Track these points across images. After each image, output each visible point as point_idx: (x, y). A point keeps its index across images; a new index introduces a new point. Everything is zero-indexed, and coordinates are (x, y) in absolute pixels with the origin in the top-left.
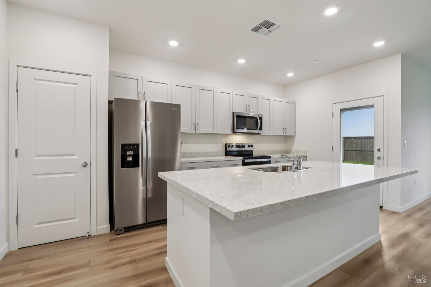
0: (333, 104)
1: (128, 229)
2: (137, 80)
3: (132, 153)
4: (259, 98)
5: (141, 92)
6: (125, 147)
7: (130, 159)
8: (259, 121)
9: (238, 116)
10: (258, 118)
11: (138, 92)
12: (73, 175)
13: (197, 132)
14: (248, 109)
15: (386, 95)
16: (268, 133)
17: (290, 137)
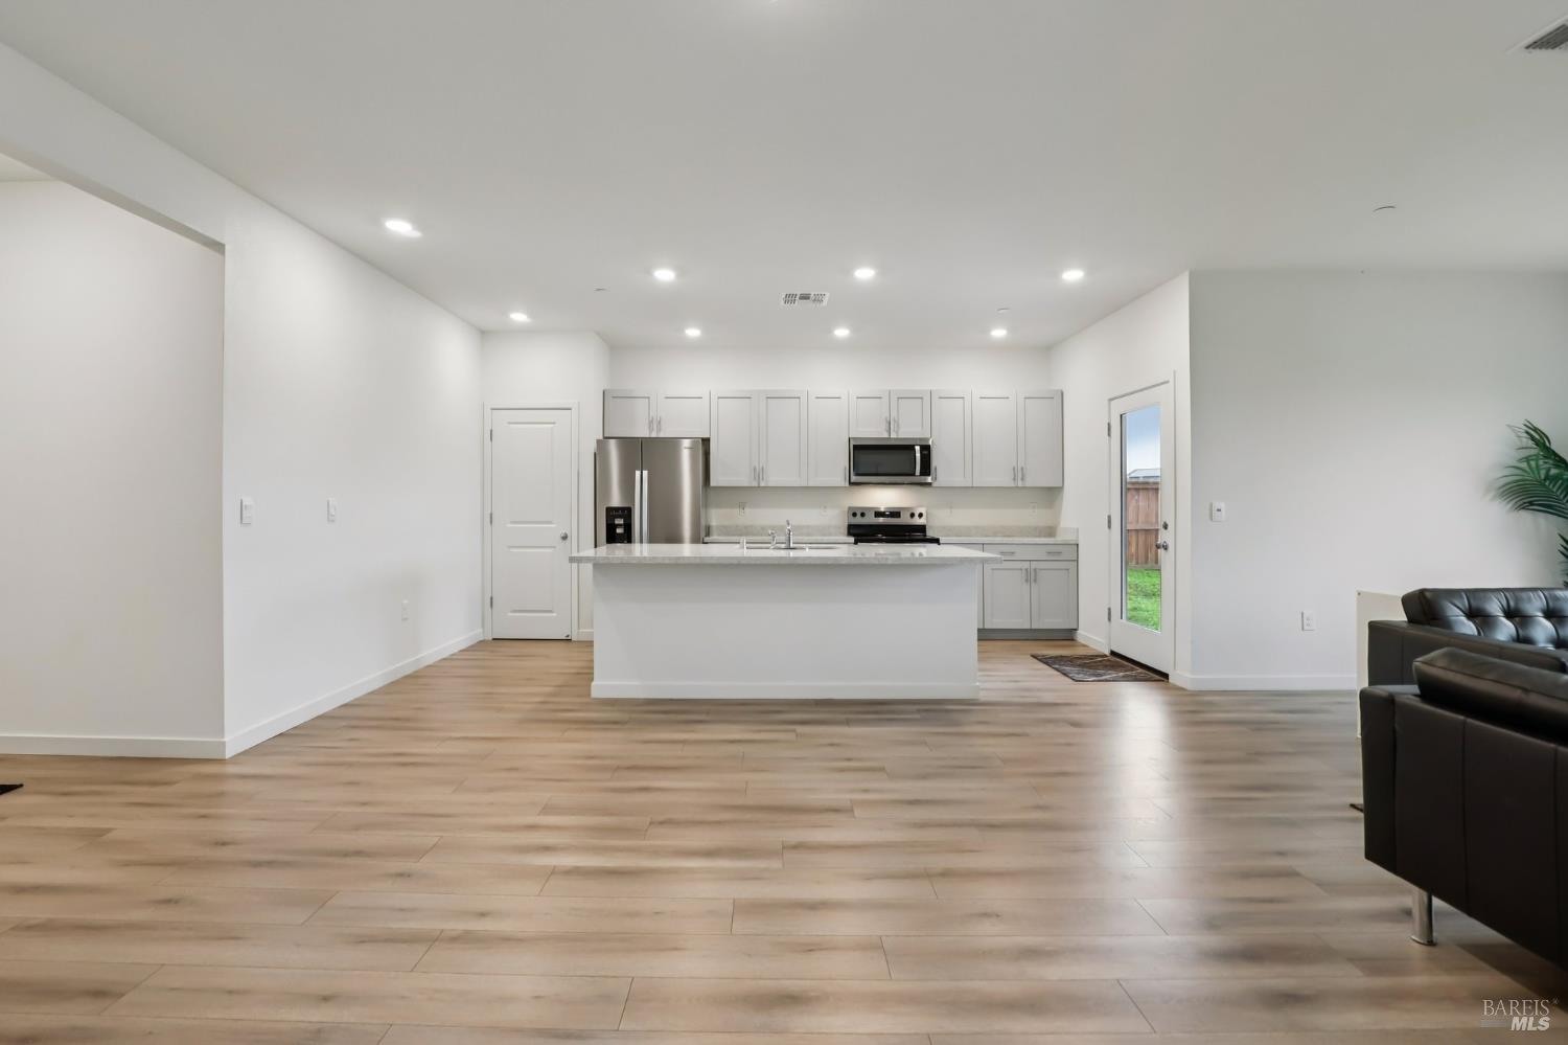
0: (1112, 399)
2: (647, 400)
3: (621, 521)
4: (927, 399)
5: (655, 418)
6: (611, 513)
7: (619, 531)
8: (918, 455)
9: (857, 448)
10: (917, 448)
11: (650, 419)
12: (550, 550)
13: (762, 484)
14: (892, 426)
15: (1171, 383)
16: (959, 481)
17: (1050, 489)
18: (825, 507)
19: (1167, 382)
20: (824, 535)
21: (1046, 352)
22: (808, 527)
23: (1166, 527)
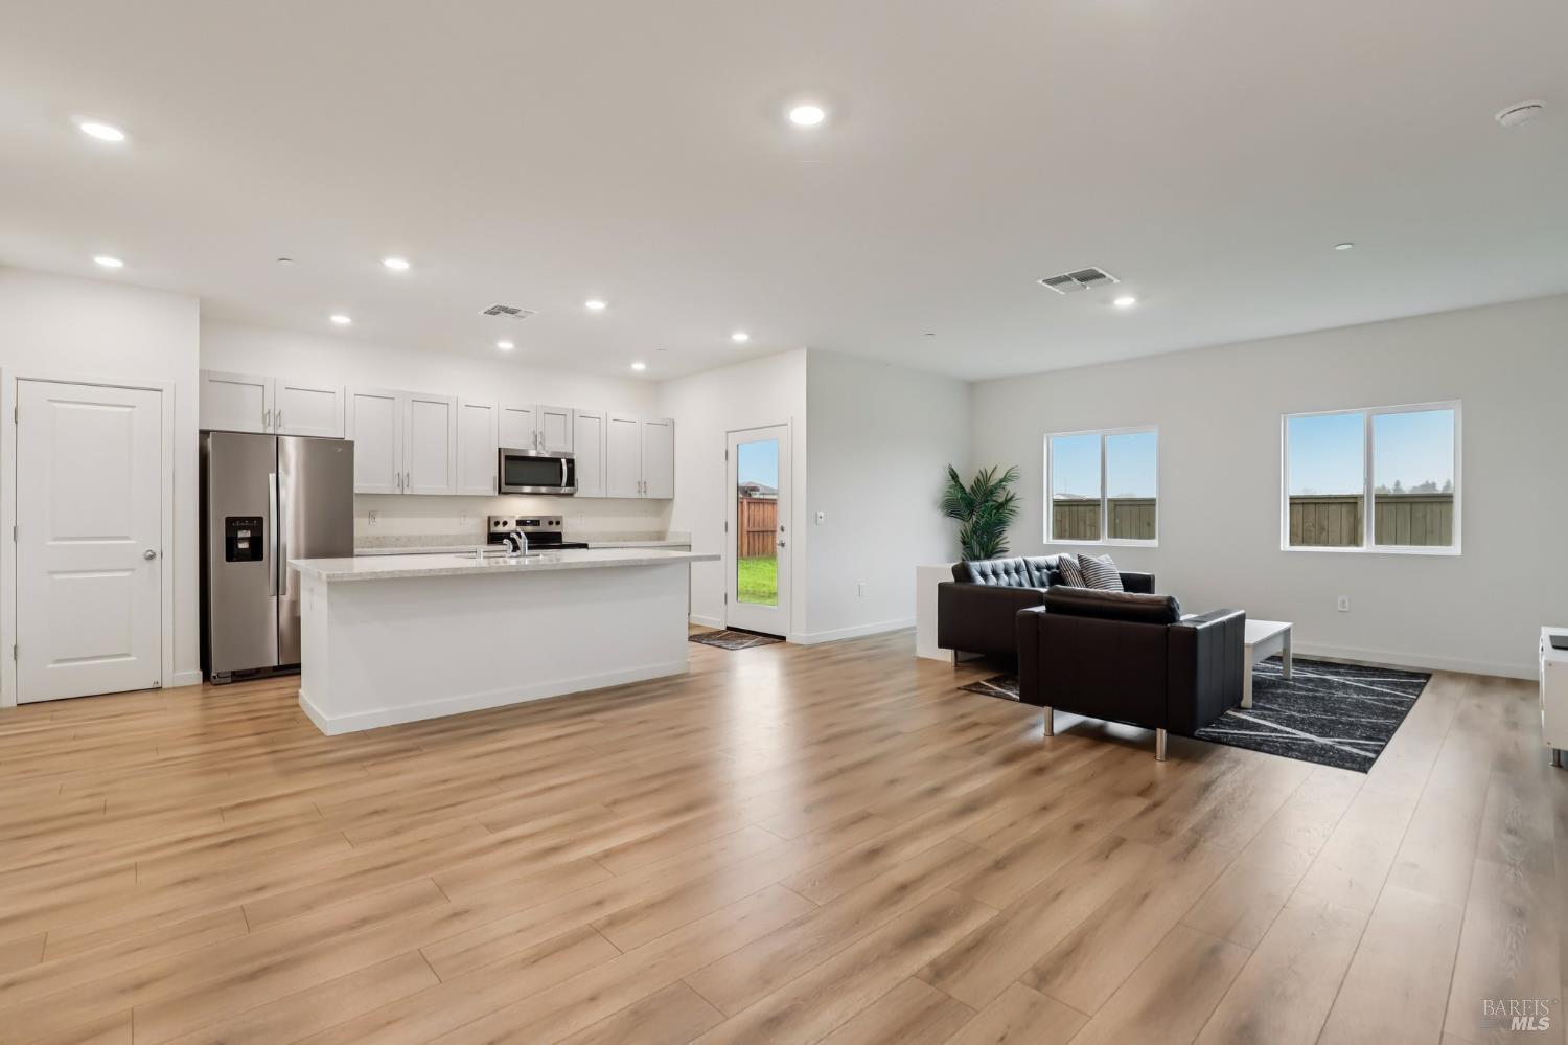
0: (728, 432)
1: (240, 677)
2: (260, 388)
3: (248, 534)
4: (569, 417)
5: (272, 411)
6: (233, 524)
7: (243, 545)
8: (565, 468)
9: (508, 458)
10: (564, 461)
11: (266, 412)
12: (126, 574)
13: (407, 491)
14: (539, 440)
15: (790, 424)
16: (595, 492)
17: (659, 501)
18: (465, 516)
19: (786, 424)
20: (465, 544)
21: (654, 386)
22: (447, 536)
23: (782, 530)
